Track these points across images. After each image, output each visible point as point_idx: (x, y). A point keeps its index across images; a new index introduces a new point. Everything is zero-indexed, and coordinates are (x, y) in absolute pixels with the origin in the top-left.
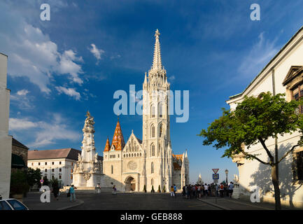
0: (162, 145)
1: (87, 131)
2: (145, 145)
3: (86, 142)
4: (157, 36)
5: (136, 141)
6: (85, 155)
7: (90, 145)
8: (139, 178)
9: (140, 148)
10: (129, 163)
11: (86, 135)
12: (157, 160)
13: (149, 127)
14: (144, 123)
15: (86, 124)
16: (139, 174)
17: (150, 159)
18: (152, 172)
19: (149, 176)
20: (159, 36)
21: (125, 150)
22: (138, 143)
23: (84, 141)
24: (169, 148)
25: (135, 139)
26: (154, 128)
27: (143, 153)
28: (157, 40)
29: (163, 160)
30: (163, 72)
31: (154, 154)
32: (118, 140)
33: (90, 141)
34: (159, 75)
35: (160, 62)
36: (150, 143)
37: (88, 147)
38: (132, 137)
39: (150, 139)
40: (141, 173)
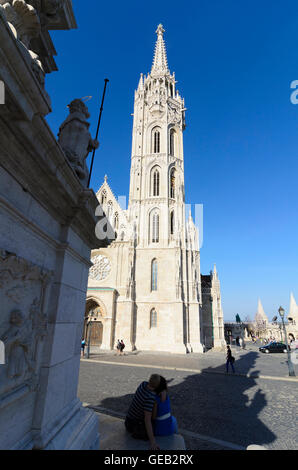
2: (135, 213)
8: (115, 303)
9: (122, 220)
12: (167, 254)
13: (146, 172)
14: (134, 162)
16: (116, 294)
17: (146, 249)
18: (153, 288)
19: (144, 297)
25: (110, 197)
28: (160, 37)
30: (173, 79)
34: (166, 82)
36: (147, 208)
38: (104, 192)
39: (148, 197)
40: (122, 288)
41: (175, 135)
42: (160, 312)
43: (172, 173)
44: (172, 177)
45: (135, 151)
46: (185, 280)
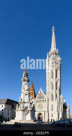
0: (58, 95)
1: (25, 81)
2: (48, 95)
3: (24, 88)
4: (53, 30)
5: (43, 93)
6: (24, 97)
7: (27, 90)
8: (45, 113)
9: (45, 97)
10: (39, 105)
11: (24, 83)
12: (55, 103)
13: (50, 84)
14: (47, 82)
15: (23, 75)
16: (45, 112)
17: (51, 103)
18: (52, 110)
19: (50, 112)
20: (54, 30)
21: (36, 98)
22: (44, 94)
23: (22, 88)
24: (61, 96)
25: (42, 92)
26: (53, 85)
27: (47, 99)
28: (53, 33)
29: (59, 103)
30: (57, 51)
31: (53, 100)
32: (32, 93)
33: (26, 87)
34: (55, 53)
35: (55, 46)
36: (51, 93)
37: (26, 92)
38: (41, 91)
39: (51, 91)
40: (46, 111)
41: (58, 72)
42: (54, 115)
43: (57, 83)
44: (57, 85)
45: (47, 79)
46: (59, 108)
